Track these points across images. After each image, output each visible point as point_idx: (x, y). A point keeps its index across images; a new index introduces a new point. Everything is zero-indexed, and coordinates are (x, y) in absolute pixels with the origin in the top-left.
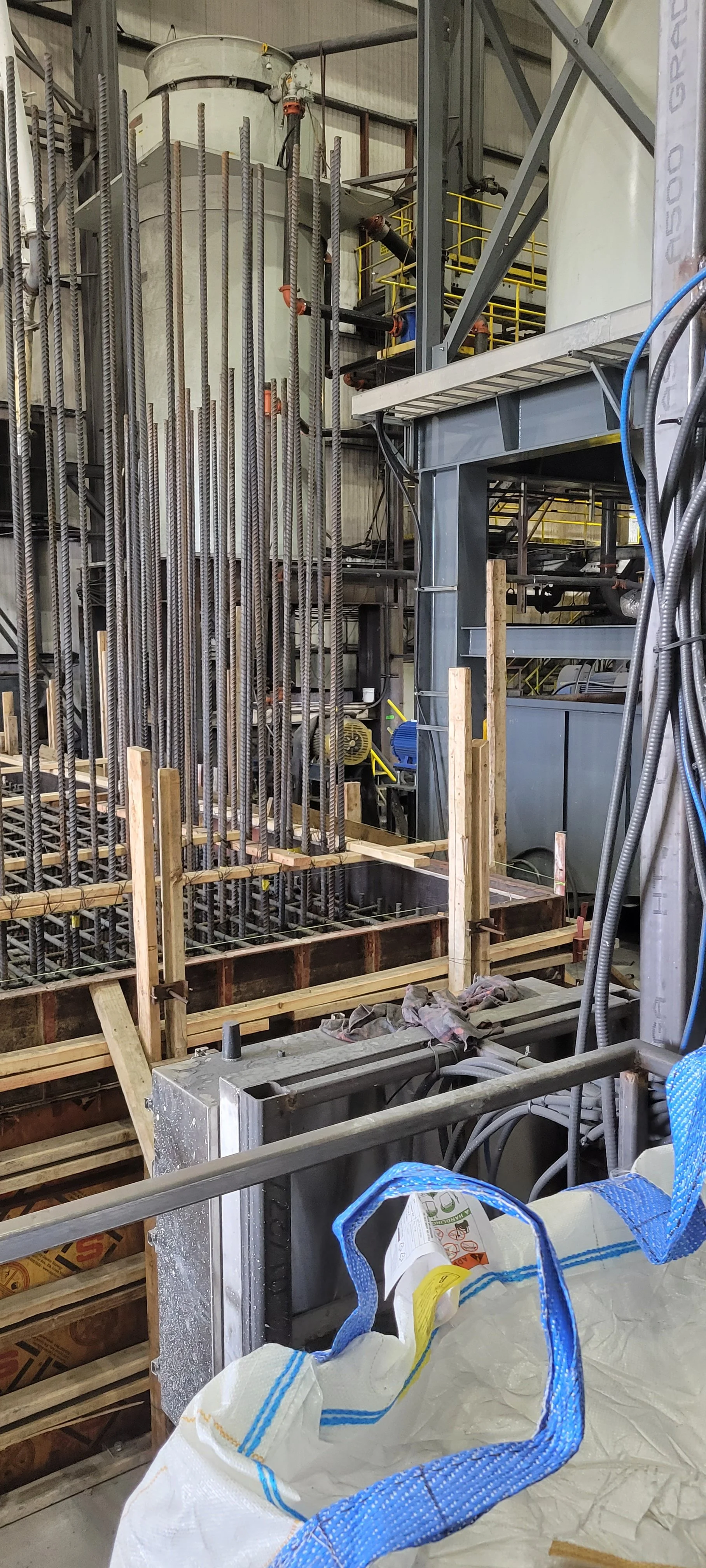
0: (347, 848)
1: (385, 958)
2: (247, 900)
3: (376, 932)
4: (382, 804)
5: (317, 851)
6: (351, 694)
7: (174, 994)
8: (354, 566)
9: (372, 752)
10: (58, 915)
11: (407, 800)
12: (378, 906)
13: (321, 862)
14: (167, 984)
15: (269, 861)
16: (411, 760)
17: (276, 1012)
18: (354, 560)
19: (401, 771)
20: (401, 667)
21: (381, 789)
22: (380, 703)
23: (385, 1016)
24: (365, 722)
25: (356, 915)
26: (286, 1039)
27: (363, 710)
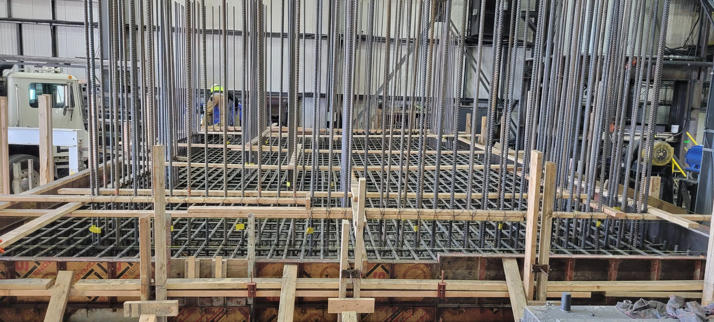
0: (648, 211)
1: (663, 274)
2: (588, 230)
3: (659, 260)
4: (676, 188)
5: (631, 210)
6: (664, 128)
7: (542, 270)
8: (674, 59)
9: (673, 159)
10: (494, 222)
11: (692, 188)
12: (664, 244)
13: (632, 217)
14: (539, 265)
15: (601, 212)
16: (697, 167)
17: (596, 290)
18: (675, 56)
19: (690, 172)
20: (698, 115)
21: (676, 180)
22: (682, 134)
23: (655, 308)
24: (671, 144)
25: (650, 248)
26: (596, 307)
27: (670, 137)
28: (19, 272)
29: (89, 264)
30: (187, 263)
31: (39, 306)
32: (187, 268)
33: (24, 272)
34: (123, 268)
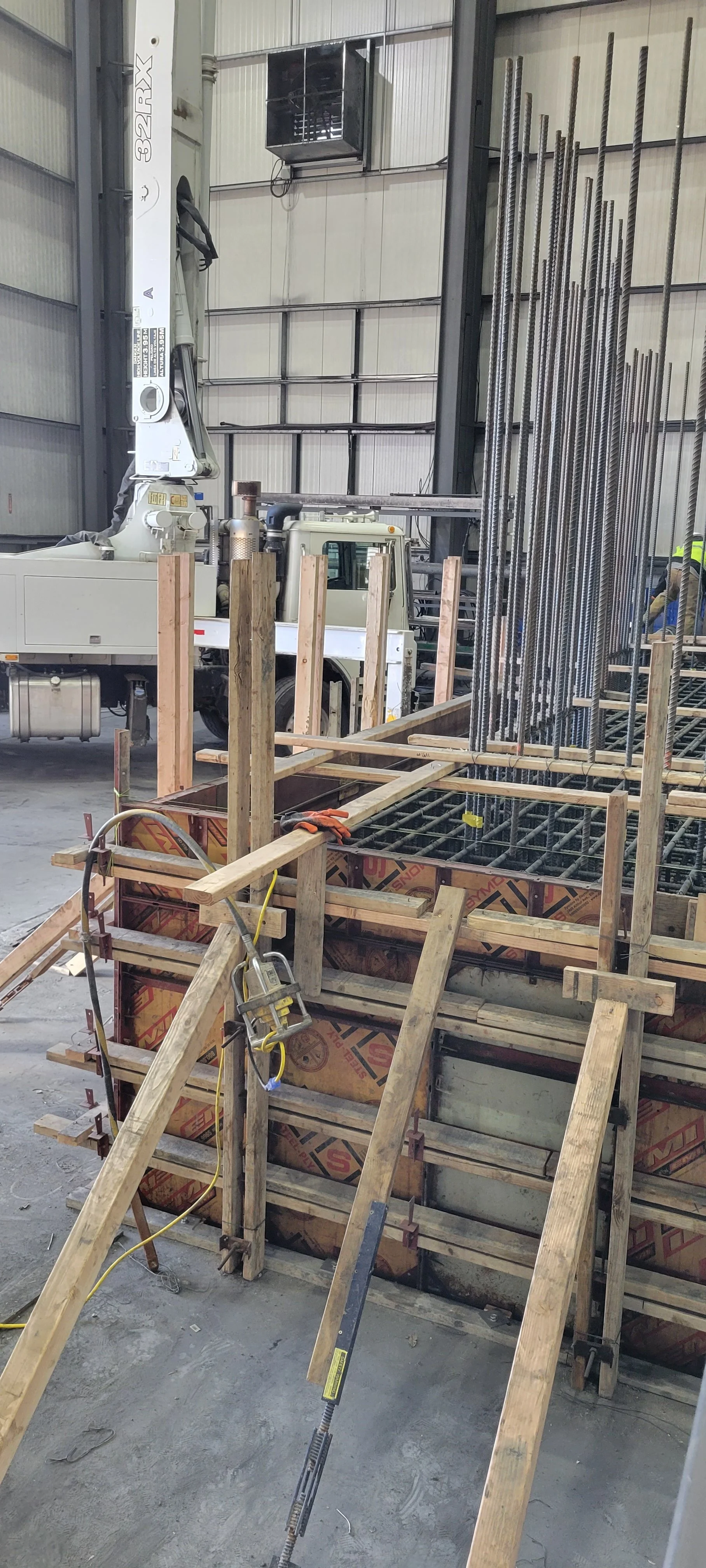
28: (368, 878)
29: (493, 880)
30: (694, 906)
31: (400, 948)
32: (693, 917)
33: (377, 880)
34: (557, 899)
